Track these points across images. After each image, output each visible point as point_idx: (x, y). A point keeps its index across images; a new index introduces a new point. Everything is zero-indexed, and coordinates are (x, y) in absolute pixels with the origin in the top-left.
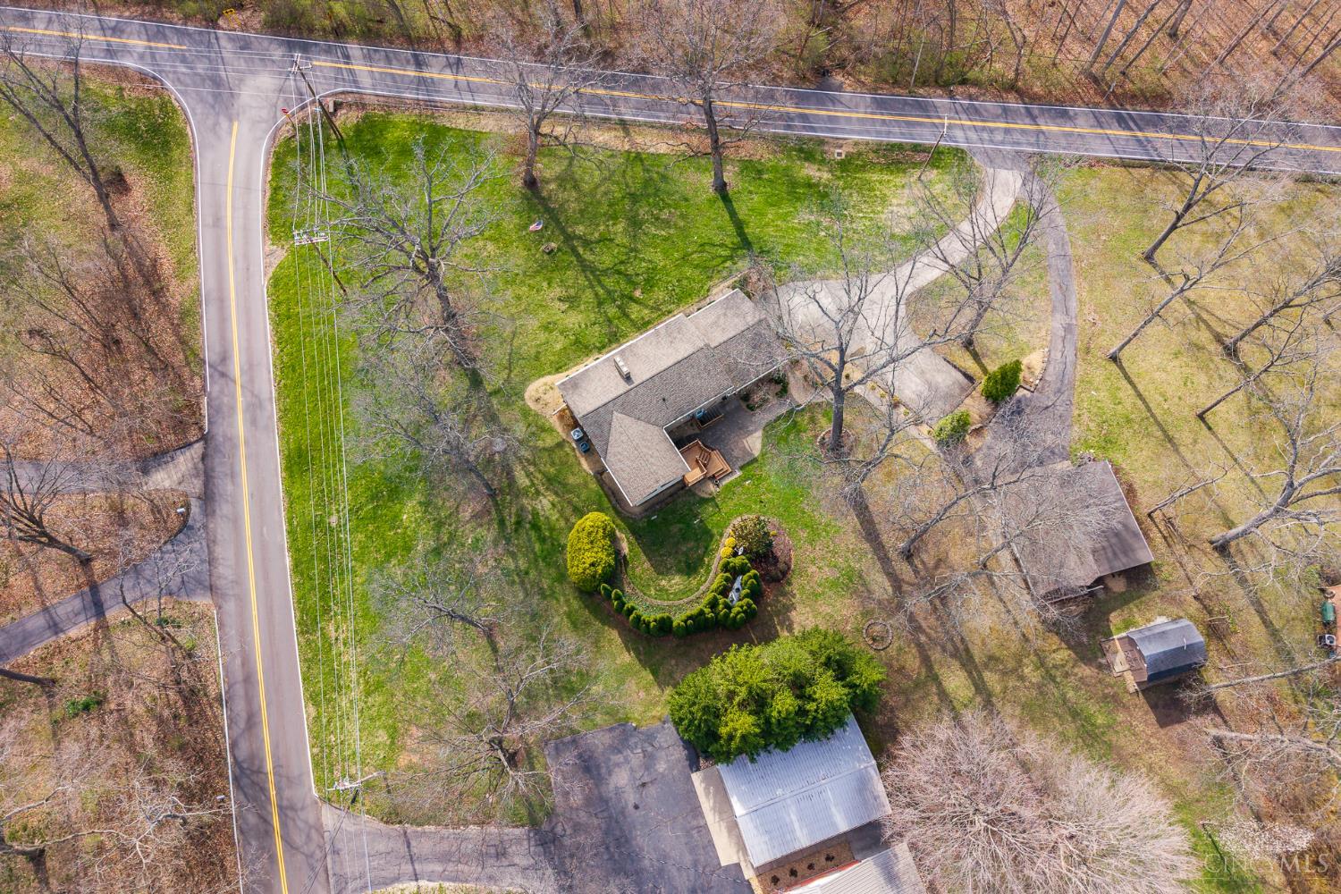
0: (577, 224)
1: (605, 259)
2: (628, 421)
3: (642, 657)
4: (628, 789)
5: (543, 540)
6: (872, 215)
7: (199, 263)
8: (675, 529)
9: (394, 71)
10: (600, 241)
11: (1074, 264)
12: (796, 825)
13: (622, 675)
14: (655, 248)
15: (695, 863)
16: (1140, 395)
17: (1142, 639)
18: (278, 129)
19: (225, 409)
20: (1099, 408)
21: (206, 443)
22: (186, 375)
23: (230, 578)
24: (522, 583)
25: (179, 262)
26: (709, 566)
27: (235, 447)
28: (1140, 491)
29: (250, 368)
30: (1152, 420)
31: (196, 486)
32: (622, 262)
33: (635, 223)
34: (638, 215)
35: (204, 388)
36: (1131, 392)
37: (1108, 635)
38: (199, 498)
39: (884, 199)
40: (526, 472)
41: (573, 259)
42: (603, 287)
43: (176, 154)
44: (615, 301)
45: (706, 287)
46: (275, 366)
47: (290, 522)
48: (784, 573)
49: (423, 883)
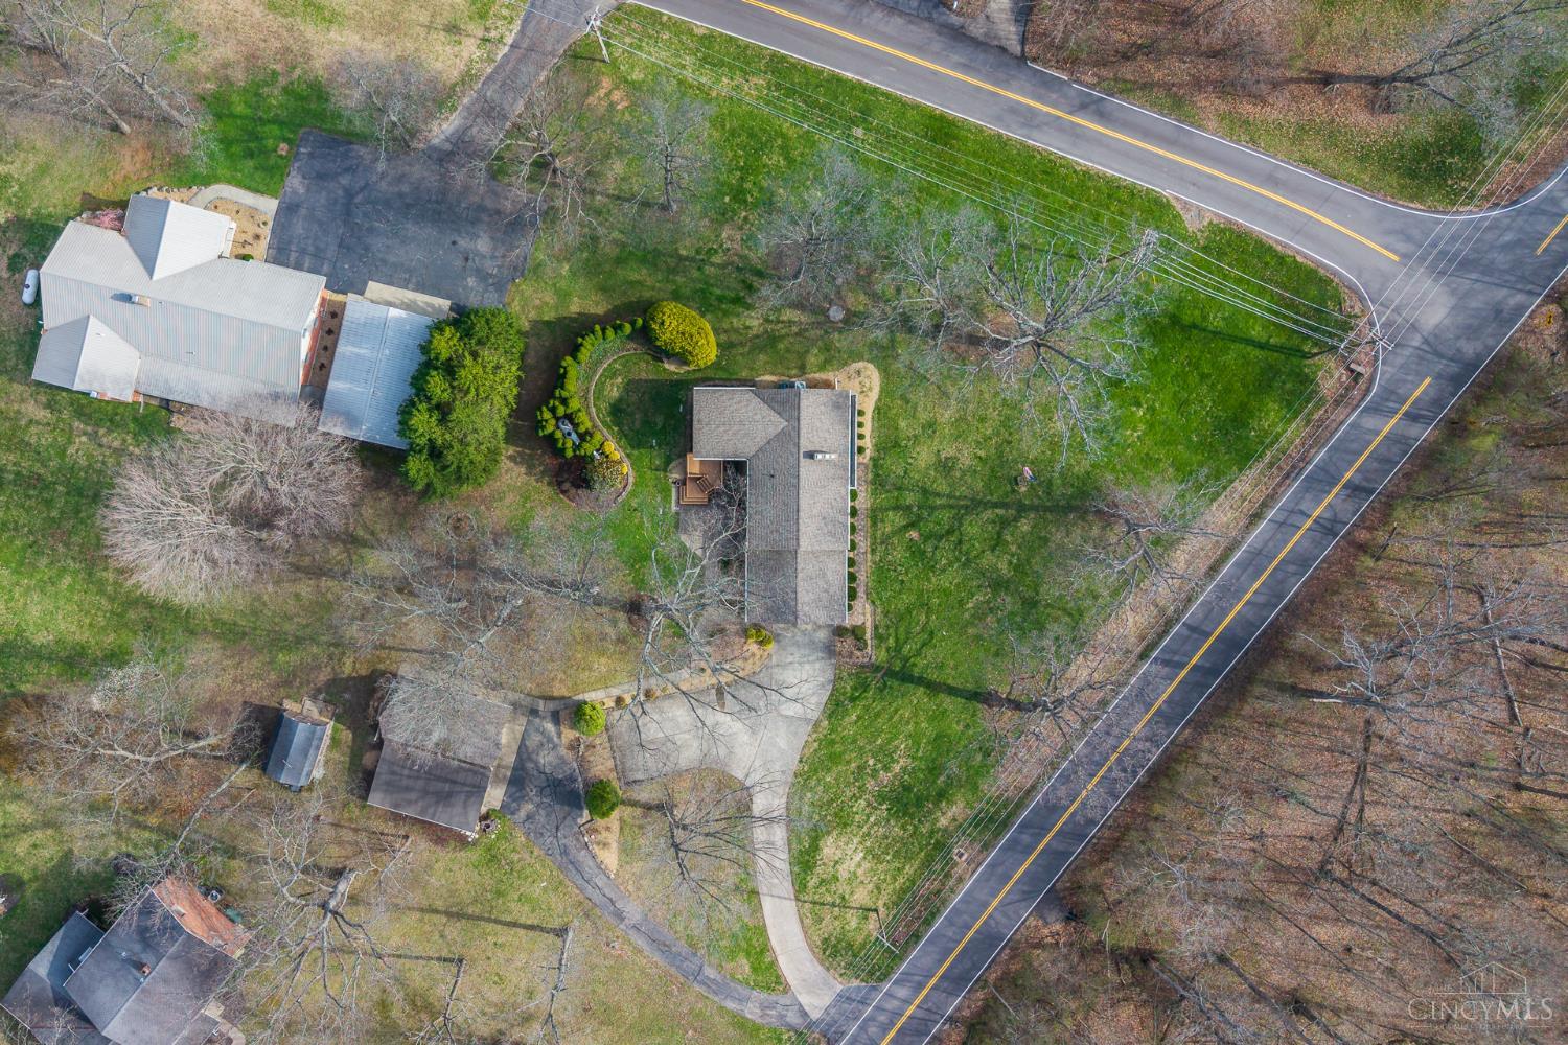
0: (1033, 527)
1: (975, 528)
2: (772, 431)
3: (567, 321)
4: (471, 246)
5: (720, 299)
6: (865, 829)
7: (1231, 141)
8: (660, 420)
9: (1363, 457)
10: (999, 537)
11: (682, 980)
12: (356, 350)
13: (563, 296)
14: (958, 585)
15: (384, 262)
16: (515, 924)
17: (313, 733)
18: (1361, 299)
19: (1043, 91)
20: (527, 877)
21: (1016, 57)
22: (1104, 72)
23: (865, 20)
24: (693, 260)
25: (1247, 122)
26: (609, 428)
27: (996, 83)
28: (433, 847)
29: (1076, 134)
30: (486, 915)
31: (977, 30)
32: (960, 542)
33: (998, 585)
34: (1006, 594)
35: (1078, 81)
36: (522, 920)
37: (337, 718)
38: (962, 27)
39: (877, 858)
40: (795, 322)
41: (995, 498)
42: (943, 507)
43: (1393, 179)
44: (919, 508)
45: (878, 602)
46: (1061, 158)
47: (887, 95)
48: (560, 484)
49: (507, 49)
